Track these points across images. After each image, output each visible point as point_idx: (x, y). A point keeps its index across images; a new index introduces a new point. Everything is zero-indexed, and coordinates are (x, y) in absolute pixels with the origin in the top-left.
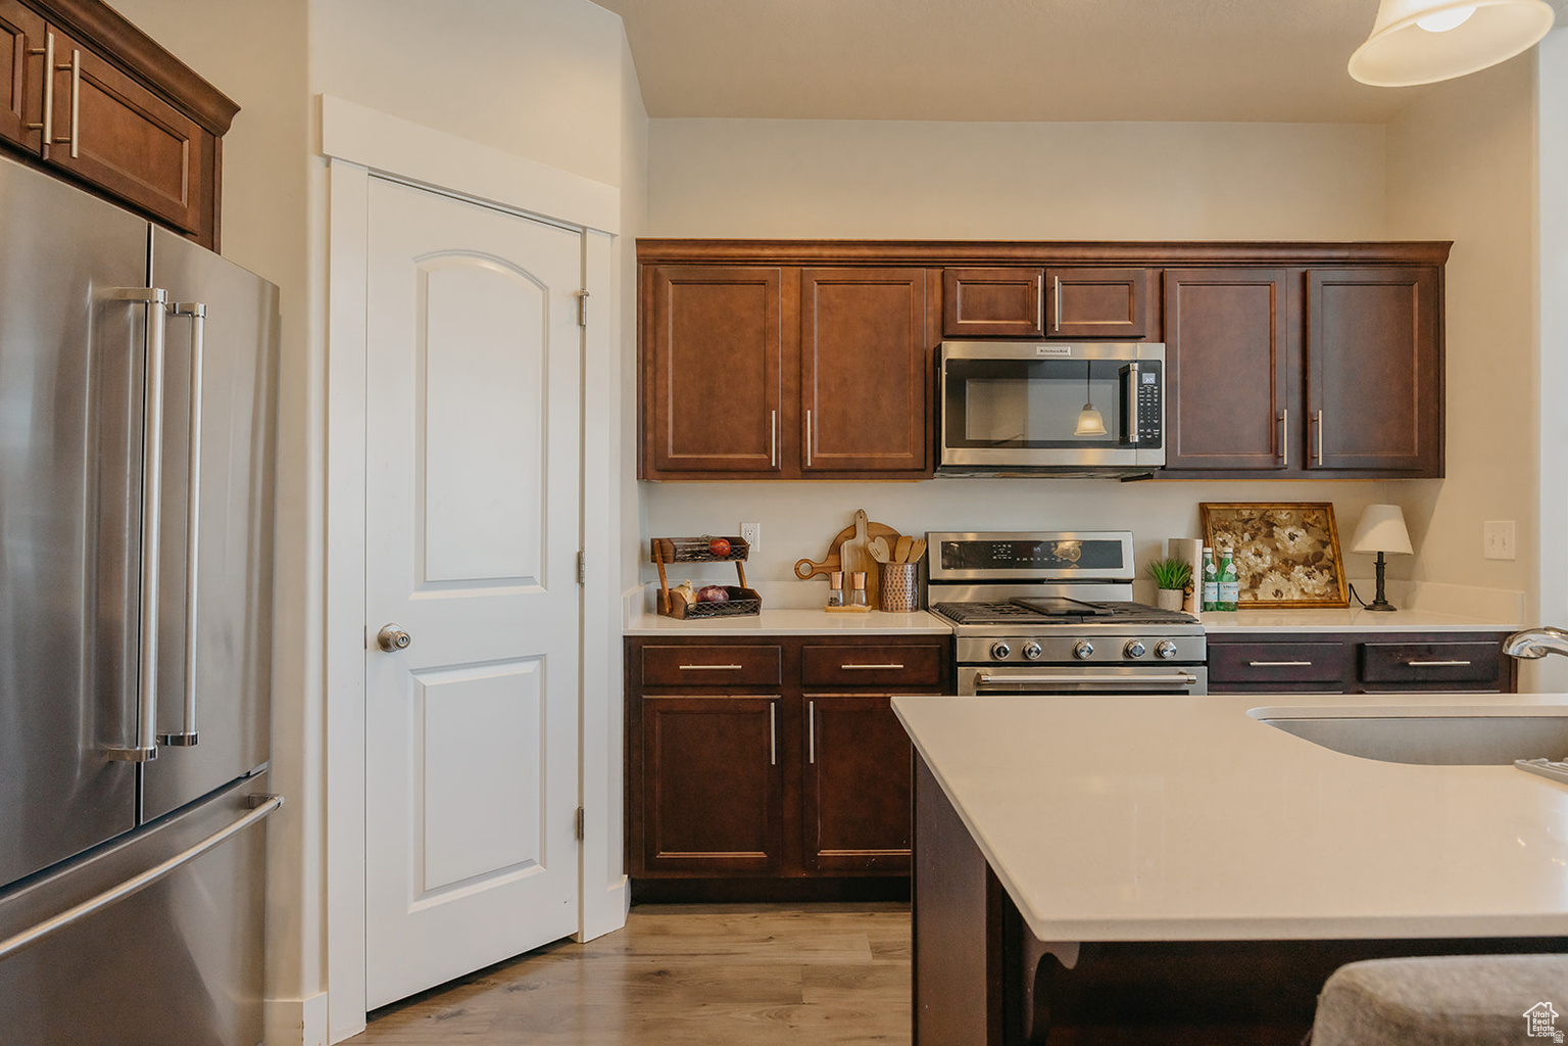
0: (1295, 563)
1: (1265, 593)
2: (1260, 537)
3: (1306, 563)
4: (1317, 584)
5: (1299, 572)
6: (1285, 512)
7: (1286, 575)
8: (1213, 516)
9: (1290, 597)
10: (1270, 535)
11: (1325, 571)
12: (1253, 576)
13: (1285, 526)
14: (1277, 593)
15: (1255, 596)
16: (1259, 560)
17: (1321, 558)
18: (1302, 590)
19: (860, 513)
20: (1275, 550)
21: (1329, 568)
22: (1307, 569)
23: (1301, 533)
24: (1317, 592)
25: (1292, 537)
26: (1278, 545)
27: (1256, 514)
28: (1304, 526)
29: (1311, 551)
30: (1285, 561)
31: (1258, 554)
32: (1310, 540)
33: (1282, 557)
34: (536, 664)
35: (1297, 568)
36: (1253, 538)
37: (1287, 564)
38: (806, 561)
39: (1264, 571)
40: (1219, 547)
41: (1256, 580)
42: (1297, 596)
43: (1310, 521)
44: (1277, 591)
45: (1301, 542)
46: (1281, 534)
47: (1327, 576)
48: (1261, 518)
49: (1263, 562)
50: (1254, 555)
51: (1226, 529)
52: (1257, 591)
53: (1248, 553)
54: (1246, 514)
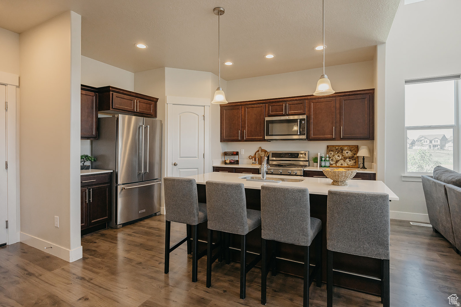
0: (347, 158)
1: (339, 164)
2: (340, 152)
3: (350, 158)
4: (352, 163)
5: (347, 160)
6: (346, 147)
7: (344, 161)
8: (330, 148)
9: (344, 165)
10: (342, 152)
11: (354, 160)
12: (337, 161)
13: (346, 150)
14: (342, 164)
15: (336, 165)
16: (339, 157)
17: (353, 157)
18: (348, 164)
19: (260, 147)
20: (343, 155)
21: (355, 159)
22: (349, 160)
23: (350, 152)
24: (351, 164)
25: (347, 153)
26: (344, 154)
27: (339, 148)
28: (350, 150)
29: (351, 156)
30: (345, 158)
31: (339, 156)
32: (351, 153)
33: (344, 157)
34: (197, 169)
35: (347, 159)
36: (338, 153)
37: (345, 159)
38: (250, 156)
39: (339, 160)
40: (330, 155)
41: (337, 162)
42: (346, 165)
43: (352, 149)
44: (341, 164)
45: (350, 154)
46: (345, 152)
47: (354, 161)
48: (340, 149)
49: (339, 158)
50: (338, 156)
51: (332, 151)
52: (337, 164)
53: (336, 156)
54: (337, 148)
